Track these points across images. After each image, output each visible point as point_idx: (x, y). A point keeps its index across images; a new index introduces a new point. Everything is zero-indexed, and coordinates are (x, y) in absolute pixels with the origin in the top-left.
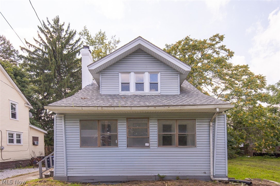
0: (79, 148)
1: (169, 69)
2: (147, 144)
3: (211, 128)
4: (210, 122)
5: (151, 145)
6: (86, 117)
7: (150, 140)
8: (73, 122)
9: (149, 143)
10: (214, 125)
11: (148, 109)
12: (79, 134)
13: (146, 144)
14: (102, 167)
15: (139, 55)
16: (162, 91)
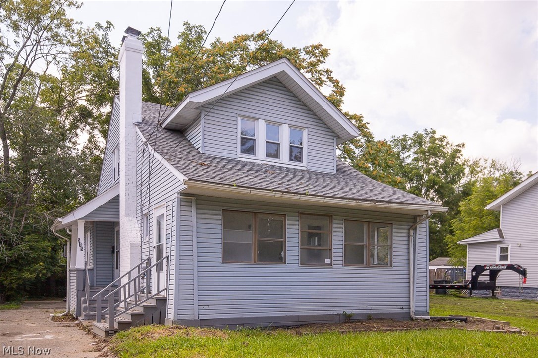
0: (219, 264)
1: (321, 125)
2: (328, 261)
3: (411, 238)
4: (409, 229)
5: (334, 263)
6: (235, 205)
7: (334, 254)
8: (210, 212)
9: (330, 258)
10: (415, 233)
11: (348, 202)
12: (221, 236)
13: (326, 260)
14: (259, 301)
15: (273, 88)
16: (310, 164)
